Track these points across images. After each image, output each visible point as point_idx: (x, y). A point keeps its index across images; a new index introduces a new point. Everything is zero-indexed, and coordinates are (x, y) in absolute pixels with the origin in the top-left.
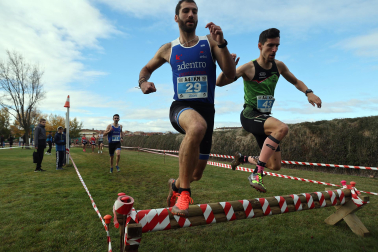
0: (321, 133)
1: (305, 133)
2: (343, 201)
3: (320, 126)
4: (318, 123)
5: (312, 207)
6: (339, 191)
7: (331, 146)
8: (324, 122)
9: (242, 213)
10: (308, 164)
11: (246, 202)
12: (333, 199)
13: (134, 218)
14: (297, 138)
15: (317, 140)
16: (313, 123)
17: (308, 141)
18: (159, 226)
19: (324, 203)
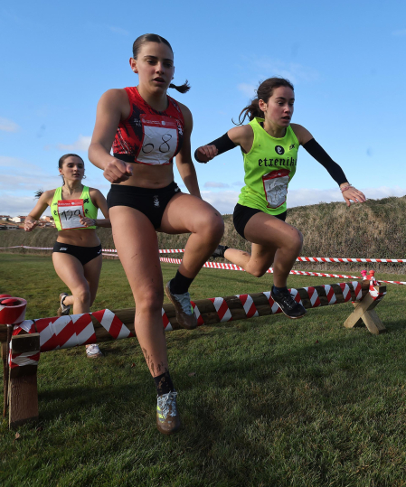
0: (387, 216)
1: (366, 215)
2: (360, 295)
3: (387, 206)
4: (384, 201)
5: (316, 305)
6: (355, 284)
7: (399, 235)
8: (392, 199)
9: (212, 314)
10: (364, 260)
11: (219, 300)
12: (345, 293)
13: (27, 328)
14: (354, 224)
15: (382, 226)
16: (378, 202)
17: (370, 228)
18: (75, 339)
19: (334, 298)
